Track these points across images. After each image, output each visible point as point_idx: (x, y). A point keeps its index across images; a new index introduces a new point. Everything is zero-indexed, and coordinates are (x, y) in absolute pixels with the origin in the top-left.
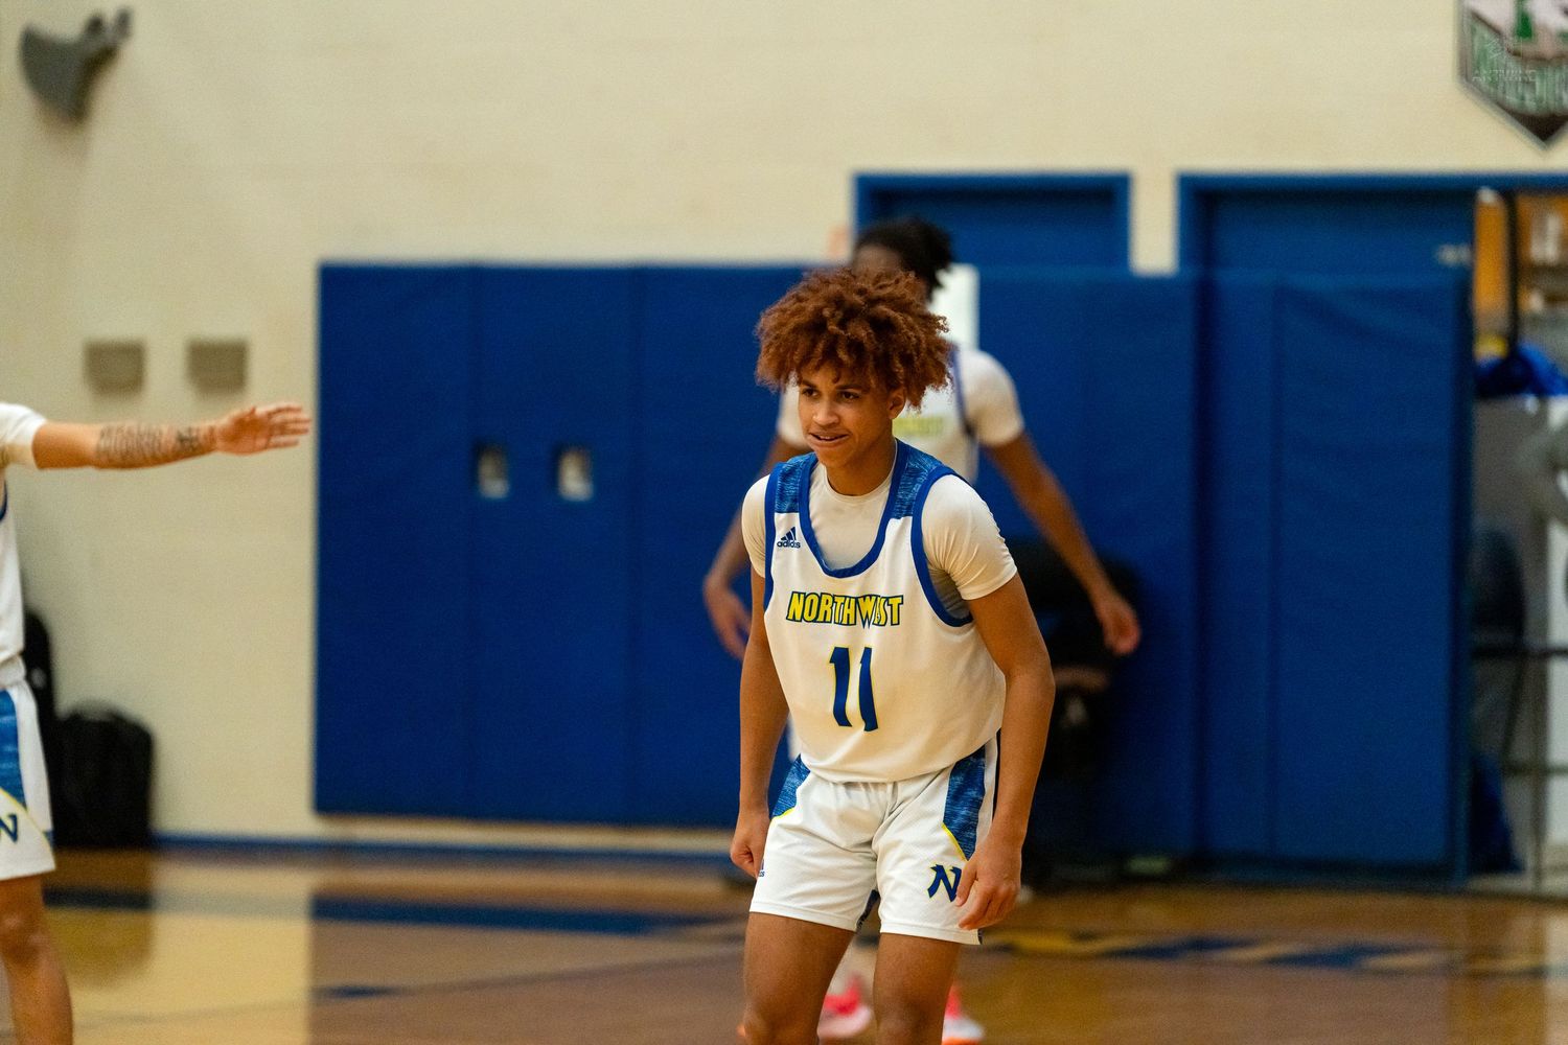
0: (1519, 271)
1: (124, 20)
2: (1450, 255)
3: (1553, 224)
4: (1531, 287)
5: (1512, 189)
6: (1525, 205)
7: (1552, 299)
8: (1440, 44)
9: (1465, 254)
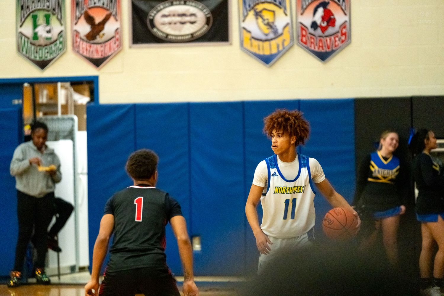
0: (36, 106)
2: (16, 102)
3: (45, 92)
4: (39, 111)
5: (33, 82)
6: (37, 87)
7: (45, 114)
8: (12, 42)
9: (20, 101)
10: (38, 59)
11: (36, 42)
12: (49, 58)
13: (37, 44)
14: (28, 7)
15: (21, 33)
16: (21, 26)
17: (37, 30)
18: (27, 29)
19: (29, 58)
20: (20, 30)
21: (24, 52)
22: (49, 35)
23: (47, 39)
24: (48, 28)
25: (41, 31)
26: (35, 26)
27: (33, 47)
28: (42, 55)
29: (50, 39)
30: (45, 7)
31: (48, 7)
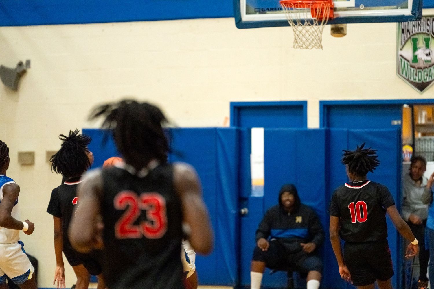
0: (414, 127)
1: (28, 63)
2: (395, 123)
3: (424, 113)
4: (418, 132)
5: (412, 104)
6: (416, 108)
7: (424, 134)
8: (392, 64)
9: (400, 122)
10: (417, 81)
11: (416, 65)
12: (428, 80)
13: (416, 67)
14: (408, 31)
15: (401, 56)
16: (401, 49)
17: (416, 53)
18: (408, 52)
19: (408, 80)
20: (400, 53)
21: (404, 75)
22: (428, 58)
23: (427, 61)
24: (427, 51)
25: (421, 54)
26: (415, 49)
27: (412, 69)
28: (421, 77)
29: (429, 61)
30: (426, 31)
31: (428, 31)
